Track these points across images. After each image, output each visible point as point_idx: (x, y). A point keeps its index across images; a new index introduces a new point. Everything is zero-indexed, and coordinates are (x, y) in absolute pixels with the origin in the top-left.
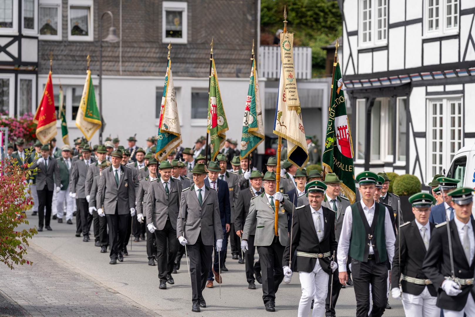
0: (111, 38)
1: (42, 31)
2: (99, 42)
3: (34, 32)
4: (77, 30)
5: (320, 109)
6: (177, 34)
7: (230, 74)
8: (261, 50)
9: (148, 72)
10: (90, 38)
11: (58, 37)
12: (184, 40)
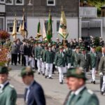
0: (30, 4)
1: (7, 2)
2: (26, 6)
3: (4, 2)
4: (18, 2)
5: (100, 28)
6: (52, 3)
7: (69, 16)
8: (80, 8)
9: (42, 16)
10: (23, 4)
11: (12, 4)
12: (54, 5)
